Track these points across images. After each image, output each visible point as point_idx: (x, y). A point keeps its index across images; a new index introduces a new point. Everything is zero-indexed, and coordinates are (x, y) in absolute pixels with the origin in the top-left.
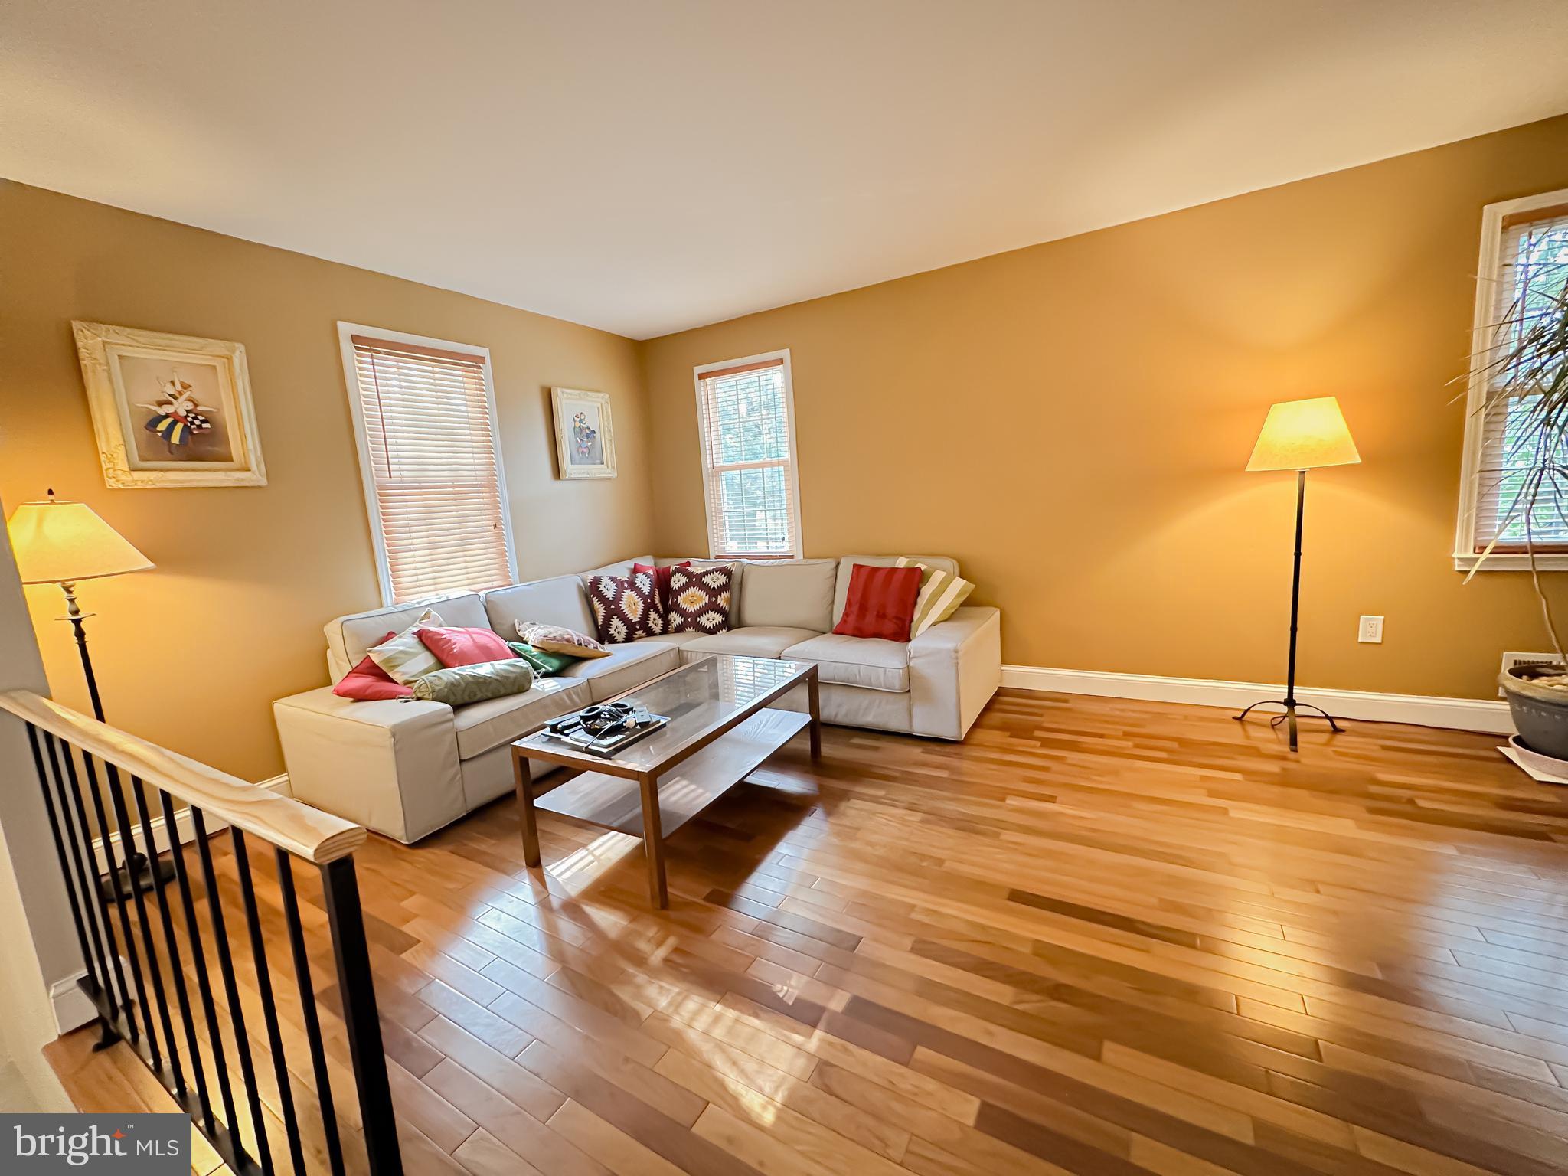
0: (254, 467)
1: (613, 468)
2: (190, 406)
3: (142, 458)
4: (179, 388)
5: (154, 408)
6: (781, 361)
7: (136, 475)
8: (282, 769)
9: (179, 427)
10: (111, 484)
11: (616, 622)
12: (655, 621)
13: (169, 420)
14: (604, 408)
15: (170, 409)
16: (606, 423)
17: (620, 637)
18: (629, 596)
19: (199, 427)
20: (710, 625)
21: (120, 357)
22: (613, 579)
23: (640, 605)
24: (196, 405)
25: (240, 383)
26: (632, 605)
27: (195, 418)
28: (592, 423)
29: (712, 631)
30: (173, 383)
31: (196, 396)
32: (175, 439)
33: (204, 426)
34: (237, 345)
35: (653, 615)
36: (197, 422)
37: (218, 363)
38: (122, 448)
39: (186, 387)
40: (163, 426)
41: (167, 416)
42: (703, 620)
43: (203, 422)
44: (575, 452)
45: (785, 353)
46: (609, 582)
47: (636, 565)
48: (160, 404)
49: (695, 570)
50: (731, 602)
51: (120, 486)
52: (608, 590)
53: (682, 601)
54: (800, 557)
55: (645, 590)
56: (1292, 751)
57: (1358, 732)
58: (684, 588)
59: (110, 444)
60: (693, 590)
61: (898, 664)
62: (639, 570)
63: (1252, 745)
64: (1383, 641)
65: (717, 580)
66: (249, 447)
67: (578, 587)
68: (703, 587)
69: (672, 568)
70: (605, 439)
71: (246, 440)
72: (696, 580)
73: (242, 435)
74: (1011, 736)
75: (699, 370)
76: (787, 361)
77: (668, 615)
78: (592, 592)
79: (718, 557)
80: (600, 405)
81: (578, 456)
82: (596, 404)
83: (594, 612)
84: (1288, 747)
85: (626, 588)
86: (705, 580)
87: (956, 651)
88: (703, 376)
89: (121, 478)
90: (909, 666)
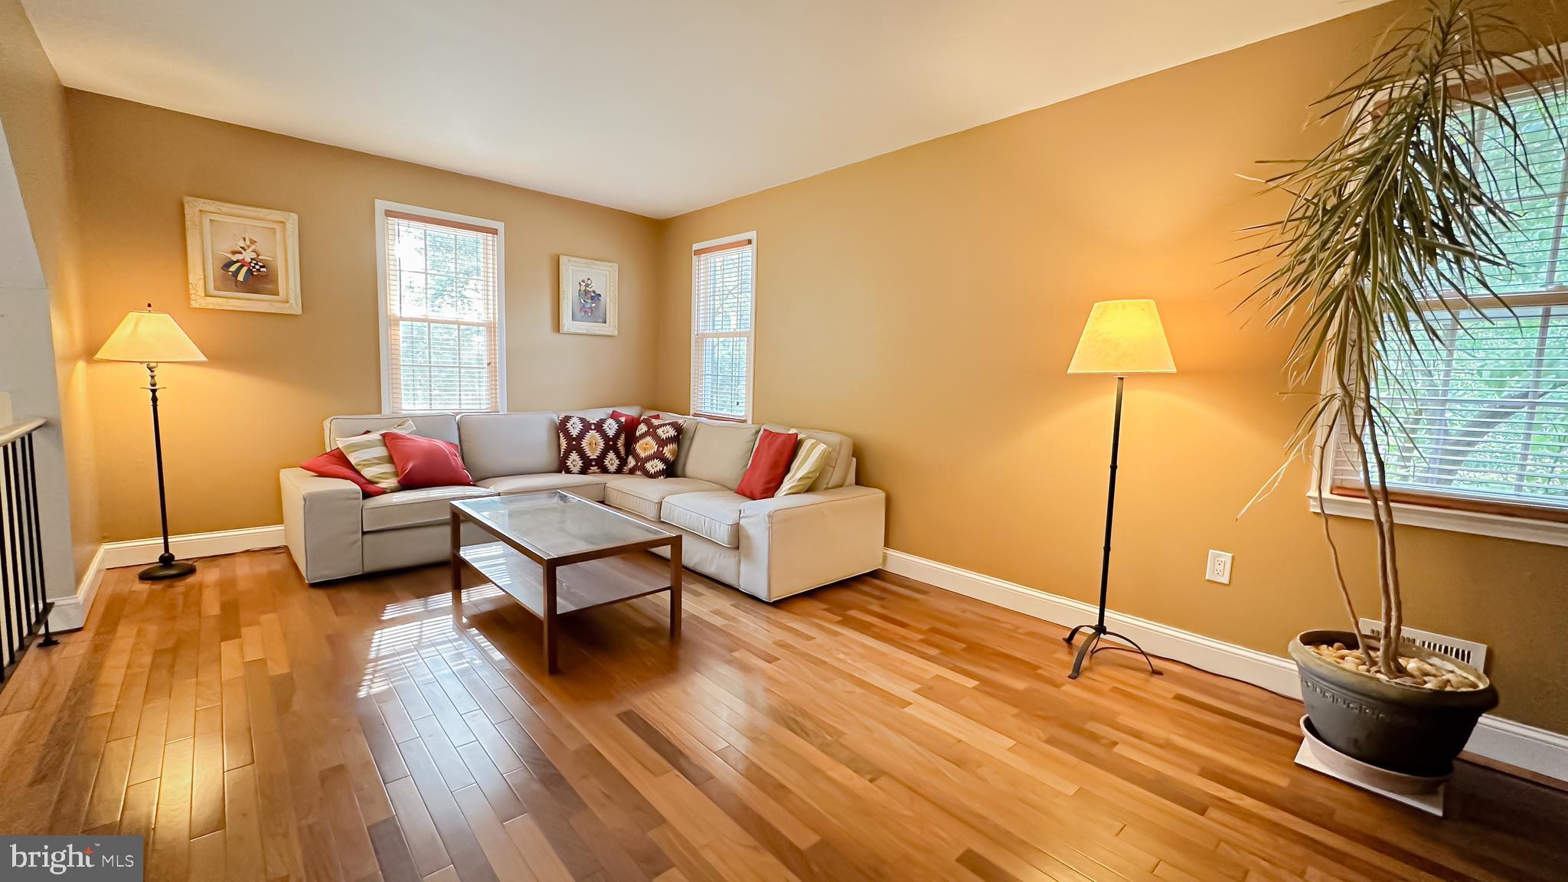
0: (292, 301)
1: (615, 327)
2: (254, 255)
3: (217, 288)
4: (248, 242)
5: (230, 256)
6: (750, 242)
7: (210, 300)
8: (280, 521)
9: (245, 269)
10: (194, 304)
11: (574, 456)
12: (612, 462)
13: (238, 264)
14: (612, 275)
15: (238, 256)
16: (612, 288)
17: (576, 469)
18: (593, 436)
19: (258, 270)
20: (652, 471)
21: (211, 220)
22: (582, 420)
23: (601, 445)
24: (258, 255)
25: (289, 241)
26: (593, 444)
27: (256, 264)
28: (596, 287)
29: (652, 476)
30: (244, 239)
31: (259, 249)
32: (241, 277)
33: (262, 269)
34: (292, 214)
35: (611, 455)
36: (257, 267)
37: (277, 227)
38: (202, 281)
39: (253, 242)
40: (233, 268)
41: (237, 262)
42: (648, 466)
43: (261, 267)
44: (577, 310)
45: (752, 235)
46: (578, 422)
47: (614, 412)
48: (234, 253)
49: (656, 422)
50: (677, 454)
51: (198, 306)
52: (575, 428)
53: (639, 448)
54: (750, 422)
55: (611, 433)
56: (1069, 677)
57: (1178, 679)
58: (643, 436)
59: (195, 277)
60: (649, 439)
61: (732, 519)
62: (614, 416)
63: (1038, 664)
64: (1227, 582)
65: (666, 432)
66: (292, 285)
67: (553, 422)
68: (656, 437)
69: (642, 418)
70: (610, 302)
71: (289, 281)
72: (652, 431)
73: (287, 278)
74: (825, 610)
75: (696, 247)
76: (754, 242)
77: (627, 457)
78: (562, 427)
79: (696, 415)
80: (608, 273)
81: (579, 315)
82: (604, 272)
83: (559, 445)
84: (1070, 672)
85: (592, 429)
86: (660, 431)
87: (770, 516)
88: (698, 252)
89: (199, 300)
90: (738, 523)
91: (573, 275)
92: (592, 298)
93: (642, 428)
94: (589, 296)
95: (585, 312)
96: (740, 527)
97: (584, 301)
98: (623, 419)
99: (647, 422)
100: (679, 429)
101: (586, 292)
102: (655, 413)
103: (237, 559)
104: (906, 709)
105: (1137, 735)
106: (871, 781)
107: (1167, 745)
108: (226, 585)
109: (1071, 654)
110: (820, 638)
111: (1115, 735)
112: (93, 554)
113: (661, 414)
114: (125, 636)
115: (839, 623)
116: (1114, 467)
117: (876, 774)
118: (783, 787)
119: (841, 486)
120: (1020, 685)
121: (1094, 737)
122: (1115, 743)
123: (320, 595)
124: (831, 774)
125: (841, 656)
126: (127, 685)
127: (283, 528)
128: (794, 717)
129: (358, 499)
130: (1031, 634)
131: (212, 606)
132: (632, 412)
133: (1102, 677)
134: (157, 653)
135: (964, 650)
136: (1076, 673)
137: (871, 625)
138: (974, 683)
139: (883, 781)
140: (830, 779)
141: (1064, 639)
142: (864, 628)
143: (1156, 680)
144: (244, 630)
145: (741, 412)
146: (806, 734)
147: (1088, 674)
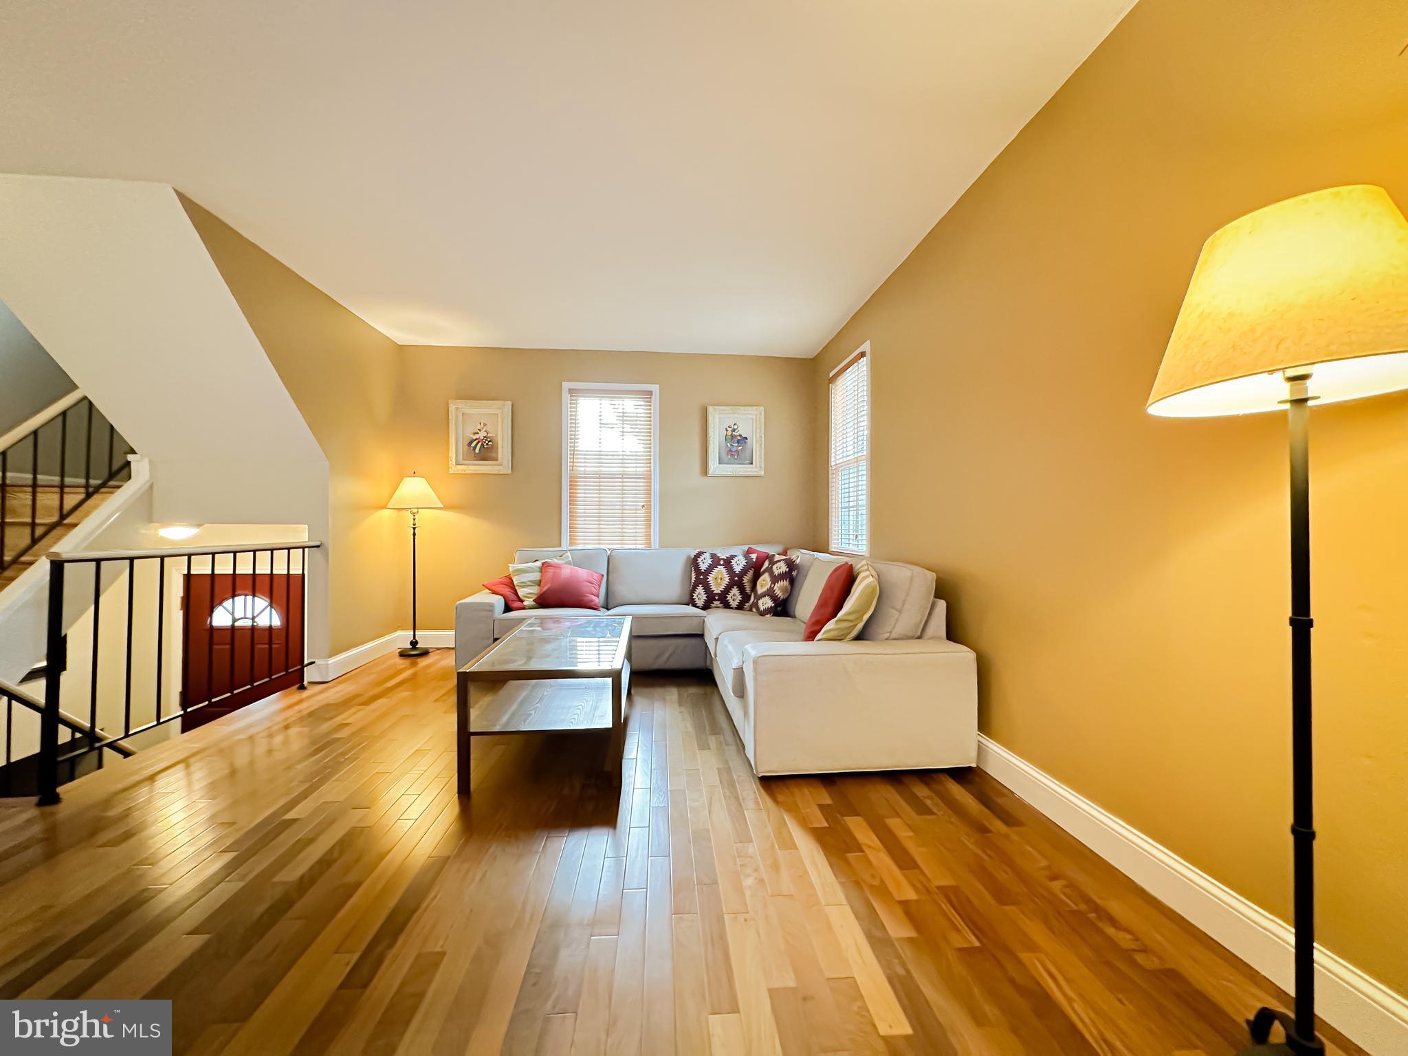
0: (506, 463)
2: (485, 434)
3: (463, 459)
4: (482, 425)
5: (472, 436)
6: (863, 355)
7: (459, 467)
9: (480, 444)
10: (450, 471)
11: (700, 589)
12: (735, 596)
13: (477, 441)
14: (758, 418)
15: (476, 436)
16: (758, 430)
17: (700, 603)
18: (720, 571)
19: (487, 444)
20: (764, 609)
21: (463, 413)
23: (727, 580)
24: (487, 434)
25: (506, 422)
26: (719, 580)
27: (486, 440)
28: (743, 431)
29: (762, 614)
30: (480, 424)
31: (488, 429)
32: (477, 451)
34: (507, 402)
36: (487, 442)
37: (499, 412)
38: (456, 454)
39: (484, 425)
40: (473, 445)
41: (476, 439)
42: (762, 603)
43: (489, 442)
44: (724, 454)
45: (867, 346)
46: (709, 557)
47: (750, 548)
51: (453, 472)
52: (705, 563)
53: (759, 584)
58: (765, 572)
60: (767, 575)
62: (748, 552)
65: (781, 568)
66: (506, 452)
68: (773, 574)
69: (769, 555)
70: (757, 446)
72: (772, 567)
73: (503, 448)
74: (821, 806)
75: (832, 374)
76: (868, 354)
77: (749, 594)
78: (694, 562)
79: (831, 552)
80: (754, 417)
81: (726, 458)
82: (750, 416)
83: (688, 579)
85: (720, 565)
86: (776, 568)
87: (754, 662)
88: (833, 379)
89: (454, 469)
90: (742, 669)
91: (720, 422)
92: (738, 442)
93: (766, 565)
94: (736, 441)
95: (732, 455)
96: (744, 674)
97: (731, 445)
98: (752, 556)
99: (771, 558)
101: (733, 437)
119: (915, 637)
125: (747, 882)
138: (901, 1028)
145: (863, 547)
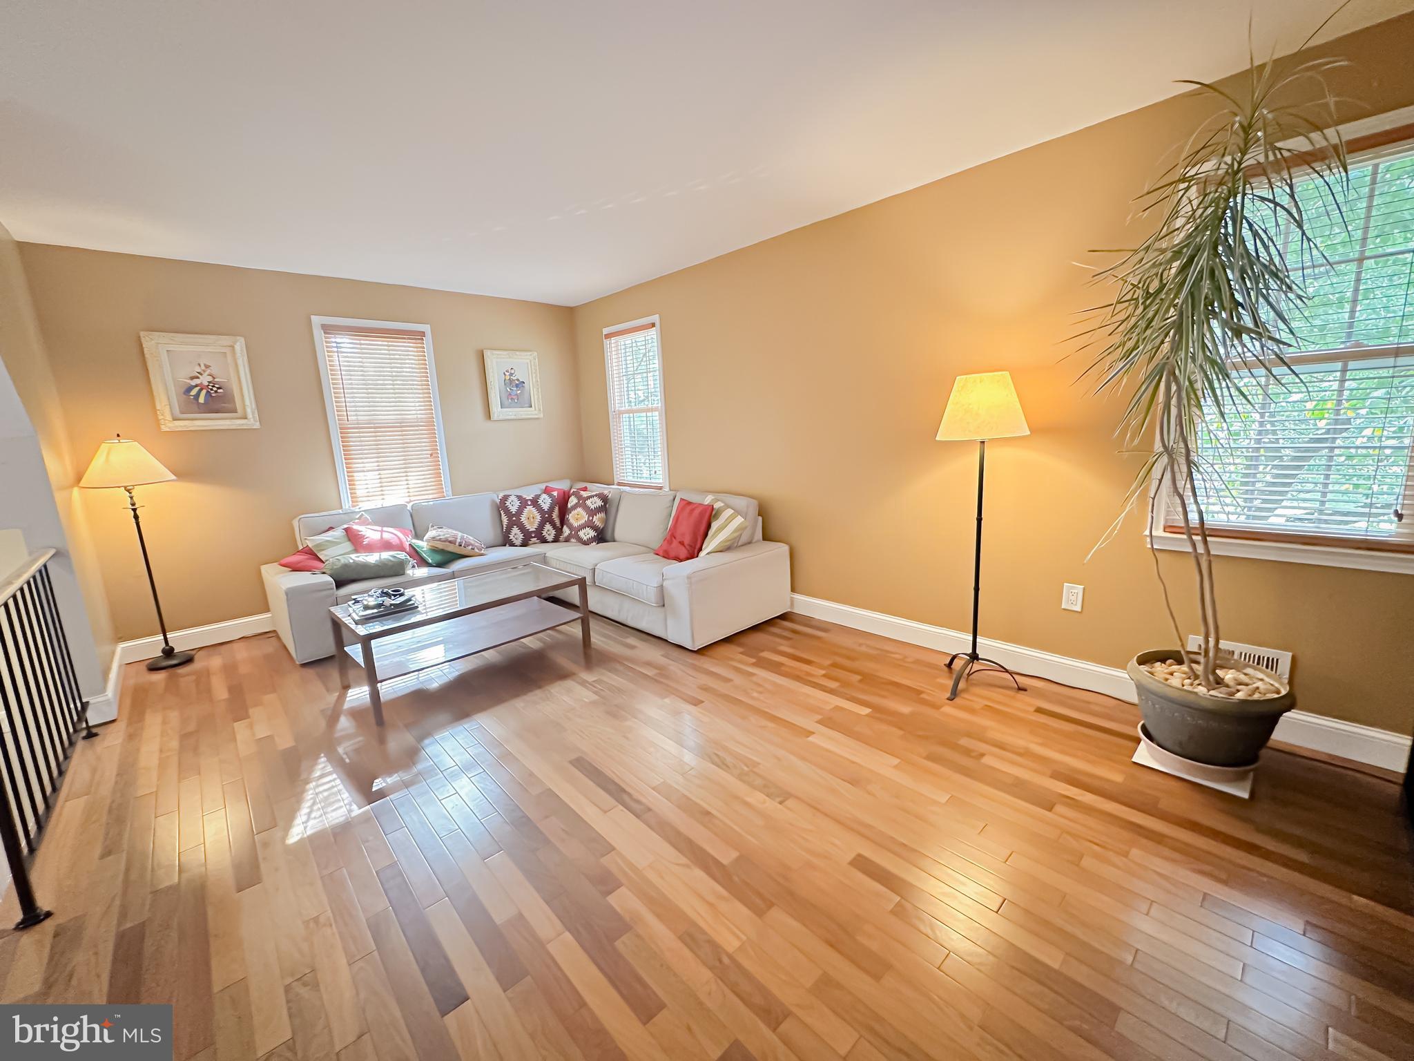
0: (250, 415)
1: (540, 410)
2: (210, 379)
3: (182, 412)
4: (203, 367)
5: (189, 381)
6: (653, 325)
7: (177, 423)
8: (267, 610)
9: (204, 392)
10: (164, 428)
11: (515, 530)
12: (549, 533)
13: (198, 388)
14: (532, 363)
15: (198, 381)
16: (534, 375)
17: (518, 542)
18: (530, 511)
19: (216, 392)
20: (585, 538)
21: (167, 351)
22: (519, 498)
23: (538, 518)
24: (214, 378)
25: (240, 362)
26: (531, 519)
27: (213, 386)
28: (520, 375)
29: (586, 543)
30: (199, 365)
31: (214, 372)
32: (201, 400)
33: (219, 391)
34: (238, 338)
35: (548, 527)
36: (215, 389)
37: (227, 350)
38: (168, 406)
39: (207, 367)
40: (194, 392)
41: (196, 386)
42: (581, 534)
43: (218, 388)
44: (505, 399)
45: (655, 318)
46: (515, 499)
47: (546, 487)
48: (192, 378)
49: (584, 494)
50: (606, 521)
51: (168, 430)
52: (513, 506)
53: (571, 517)
54: (667, 489)
55: (546, 507)
56: (948, 699)
57: (1039, 694)
58: (575, 507)
59: (162, 404)
60: (579, 510)
61: (655, 583)
62: (547, 491)
63: (922, 689)
64: (1079, 610)
65: (595, 503)
66: (247, 402)
67: (493, 502)
68: (586, 508)
69: (572, 491)
70: (533, 389)
71: (246, 397)
72: (582, 502)
73: (242, 396)
74: (741, 653)
75: (605, 331)
76: (658, 325)
77: (562, 528)
78: (501, 506)
79: (619, 484)
80: (528, 361)
81: (506, 402)
82: (525, 361)
83: (501, 521)
84: (948, 695)
85: (529, 505)
86: (588, 502)
87: (689, 578)
88: (608, 336)
89: (168, 425)
90: (662, 586)
91: (497, 365)
92: (517, 386)
93: (573, 501)
94: (514, 384)
95: (512, 399)
96: (664, 589)
97: (510, 389)
98: (555, 494)
99: (577, 494)
100: (605, 499)
101: (511, 381)
102: (583, 485)
103: (235, 645)
104: (810, 739)
105: (1002, 746)
106: (781, 803)
107: (1026, 753)
108: (230, 670)
109: (951, 678)
110: (738, 680)
111: (982, 747)
112: (113, 653)
113: (589, 485)
114: (153, 723)
115: (754, 665)
116: (979, 520)
117: (784, 796)
118: (708, 813)
119: (750, 543)
120: (905, 709)
121: (967, 752)
122: (982, 755)
123: (310, 672)
124: (748, 799)
125: (755, 695)
126: (163, 765)
127: (270, 615)
128: (716, 752)
129: (332, 589)
130: (917, 662)
131: (220, 691)
132: (564, 485)
133: (976, 697)
134: (184, 737)
135: (860, 681)
136: (954, 694)
137: (782, 664)
138: (867, 711)
139: (789, 803)
140: (747, 804)
141: (945, 665)
142: (775, 668)
143: (1021, 695)
144: (251, 711)
145: (660, 479)
146: (727, 766)
147: (965, 695)
